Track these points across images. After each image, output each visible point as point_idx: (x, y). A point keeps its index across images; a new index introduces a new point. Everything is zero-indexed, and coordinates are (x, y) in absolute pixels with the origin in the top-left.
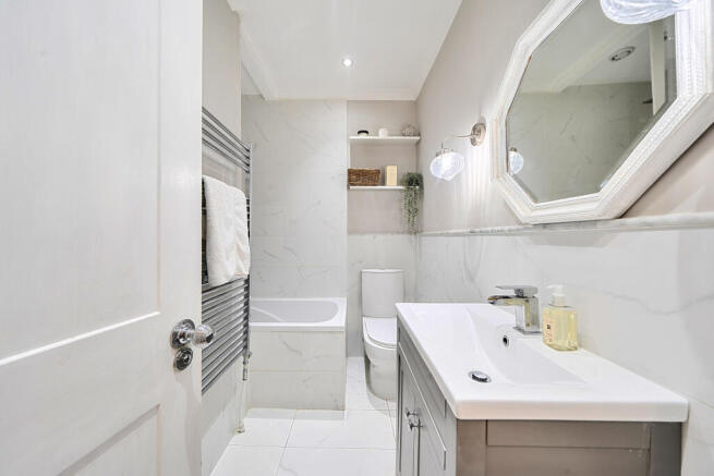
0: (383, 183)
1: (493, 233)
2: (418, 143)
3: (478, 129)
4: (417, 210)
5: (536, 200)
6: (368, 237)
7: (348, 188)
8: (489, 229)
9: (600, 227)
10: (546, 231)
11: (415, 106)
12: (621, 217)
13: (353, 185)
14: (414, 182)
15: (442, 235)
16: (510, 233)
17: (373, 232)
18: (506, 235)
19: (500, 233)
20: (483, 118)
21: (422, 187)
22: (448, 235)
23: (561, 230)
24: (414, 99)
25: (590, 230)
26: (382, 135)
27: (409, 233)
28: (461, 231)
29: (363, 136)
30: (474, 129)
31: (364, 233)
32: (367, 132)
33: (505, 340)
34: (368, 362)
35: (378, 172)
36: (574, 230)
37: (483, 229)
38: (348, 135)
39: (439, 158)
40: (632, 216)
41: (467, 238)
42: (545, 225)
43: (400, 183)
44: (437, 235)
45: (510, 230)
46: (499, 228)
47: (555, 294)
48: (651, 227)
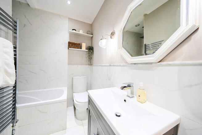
0: (81, 48)
1: (117, 66)
2: (92, 37)
3: (113, 34)
4: (91, 58)
5: (132, 56)
6: (76, 66)
7: (68, 48)
8: (116, 64)
9: (153, 64)
10: (135, 65)
11: (91, 26)
12: (159, 62)
13: (70, 47)
14: (91, 49)
15: (100, 66)
16: (123, 66)
17: (77, 64)
18: (122, 66)
19: (120, 66)
20: (114, 31)
21: (93, 51)
22: (102, 66)
23: (140, 65)
24: (91, 23)
25: (150, 65)
26: (81, 32)
27: (89, 65)
28: (106, 65)
29: (74, 31)
30: (112, 33)
31: (74, 64)
32: (76, 30)
33: (125, 101)
34: (75, 108)
35: (80, 44)
36: (145, 65)
37: (114, 64)
38: (68, 30)
39: (102, 40)
40: (163, 62)
41: (108, 67)
42: (135, 64)
43: (86, 49)
44: (98, 66)
45: (123, 65)
46: (119, 64)
47: (140, 85)
48: (170, 65)
